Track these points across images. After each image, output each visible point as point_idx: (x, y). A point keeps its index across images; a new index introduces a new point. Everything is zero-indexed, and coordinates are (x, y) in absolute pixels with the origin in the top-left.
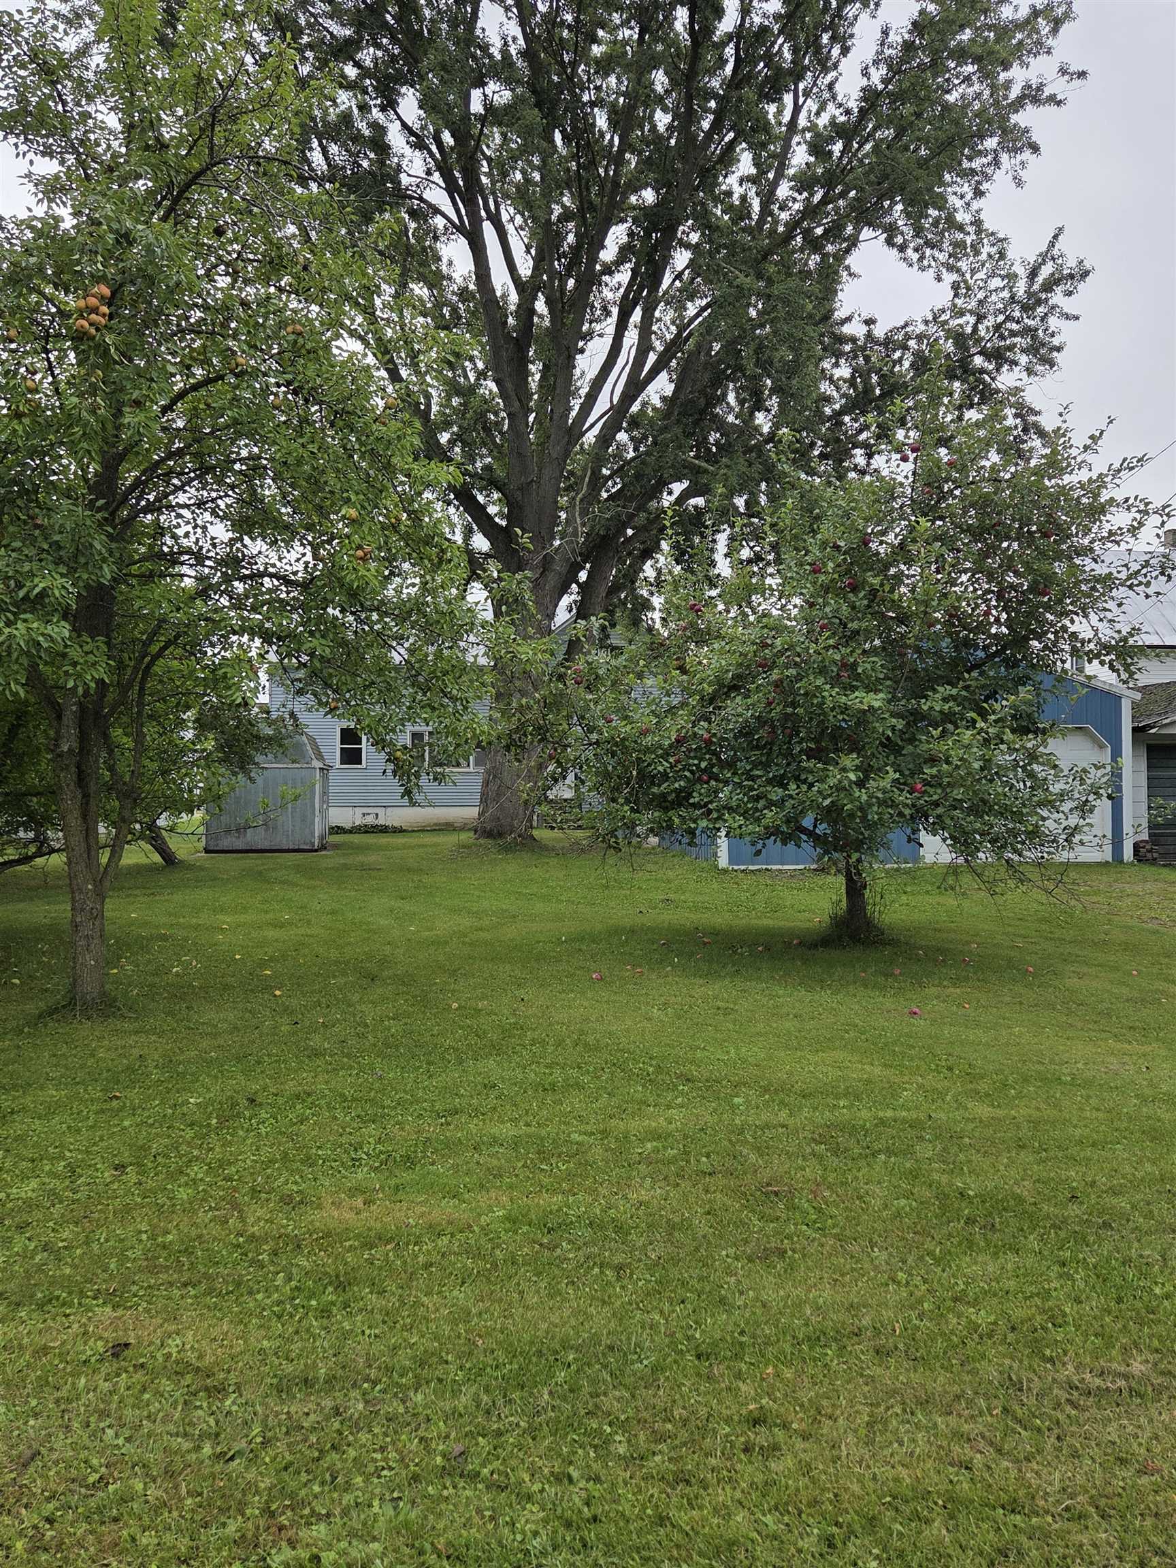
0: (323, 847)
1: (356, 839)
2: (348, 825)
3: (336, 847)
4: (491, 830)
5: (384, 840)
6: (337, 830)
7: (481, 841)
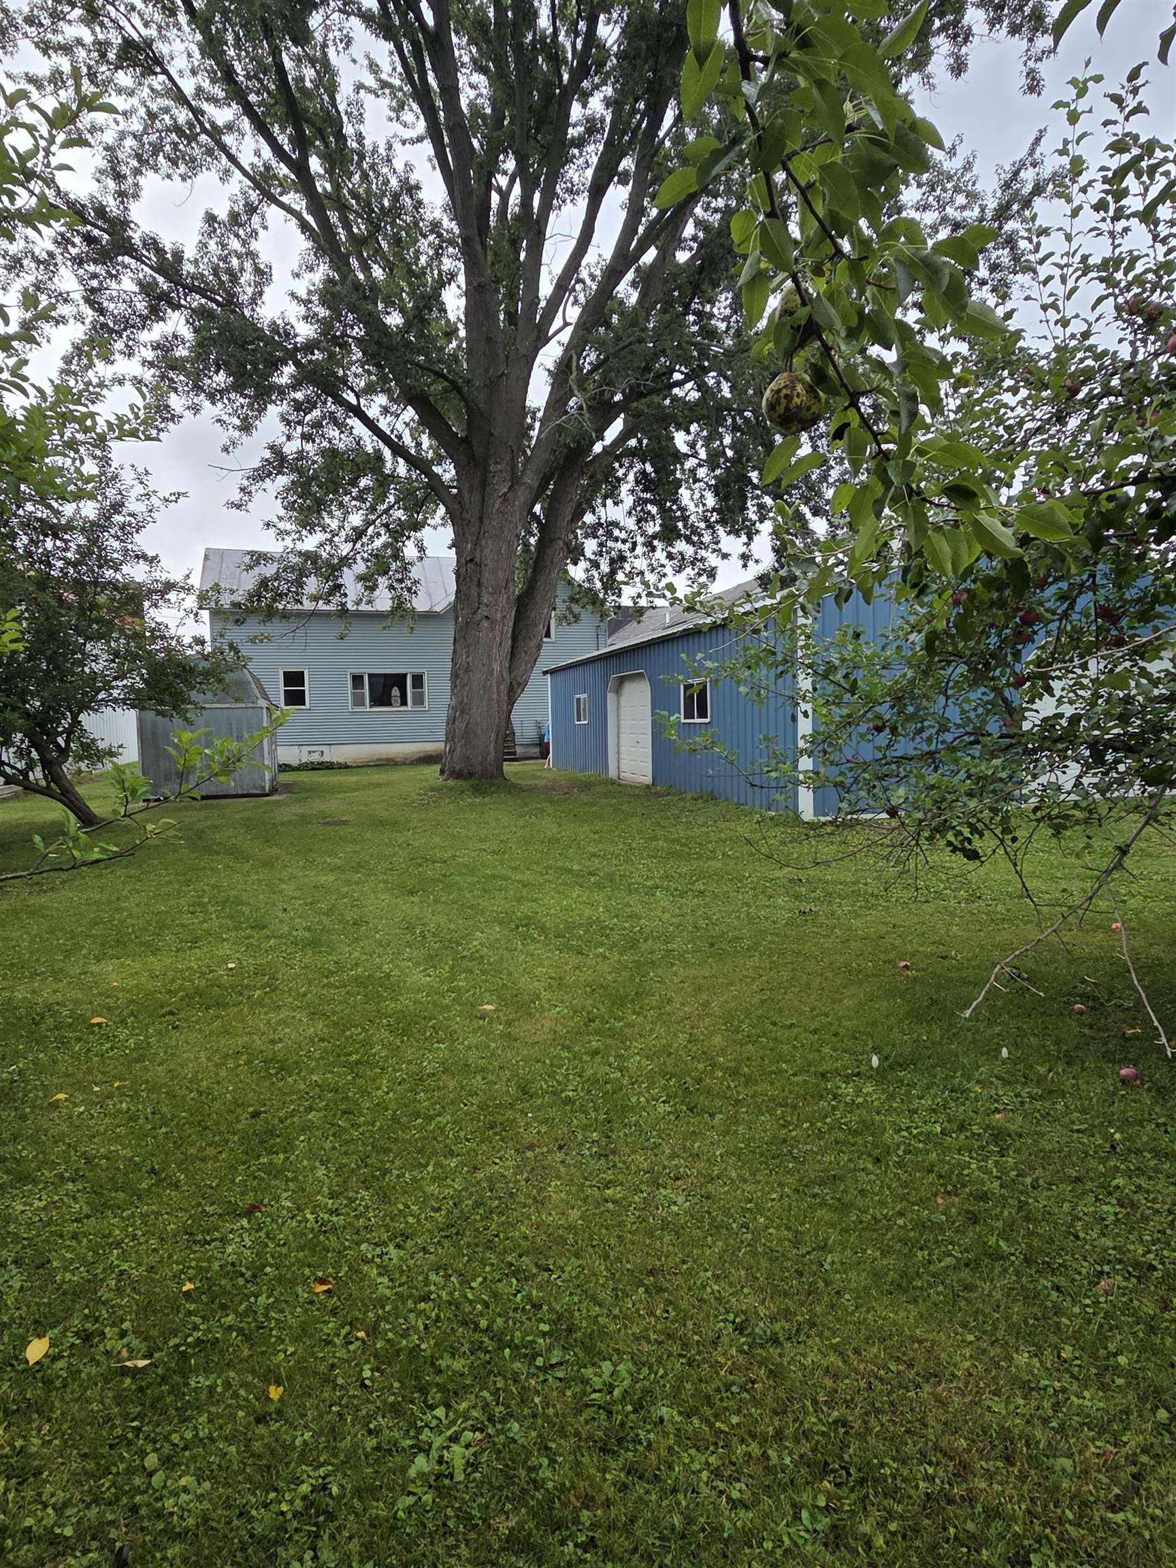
0: (274, 791)
1: (305, 777)
2: (295, 763)
3: (288, 788)
4: (461, 770)
5: (334, 778)
6: (285, 768)
7: (451, 783)
